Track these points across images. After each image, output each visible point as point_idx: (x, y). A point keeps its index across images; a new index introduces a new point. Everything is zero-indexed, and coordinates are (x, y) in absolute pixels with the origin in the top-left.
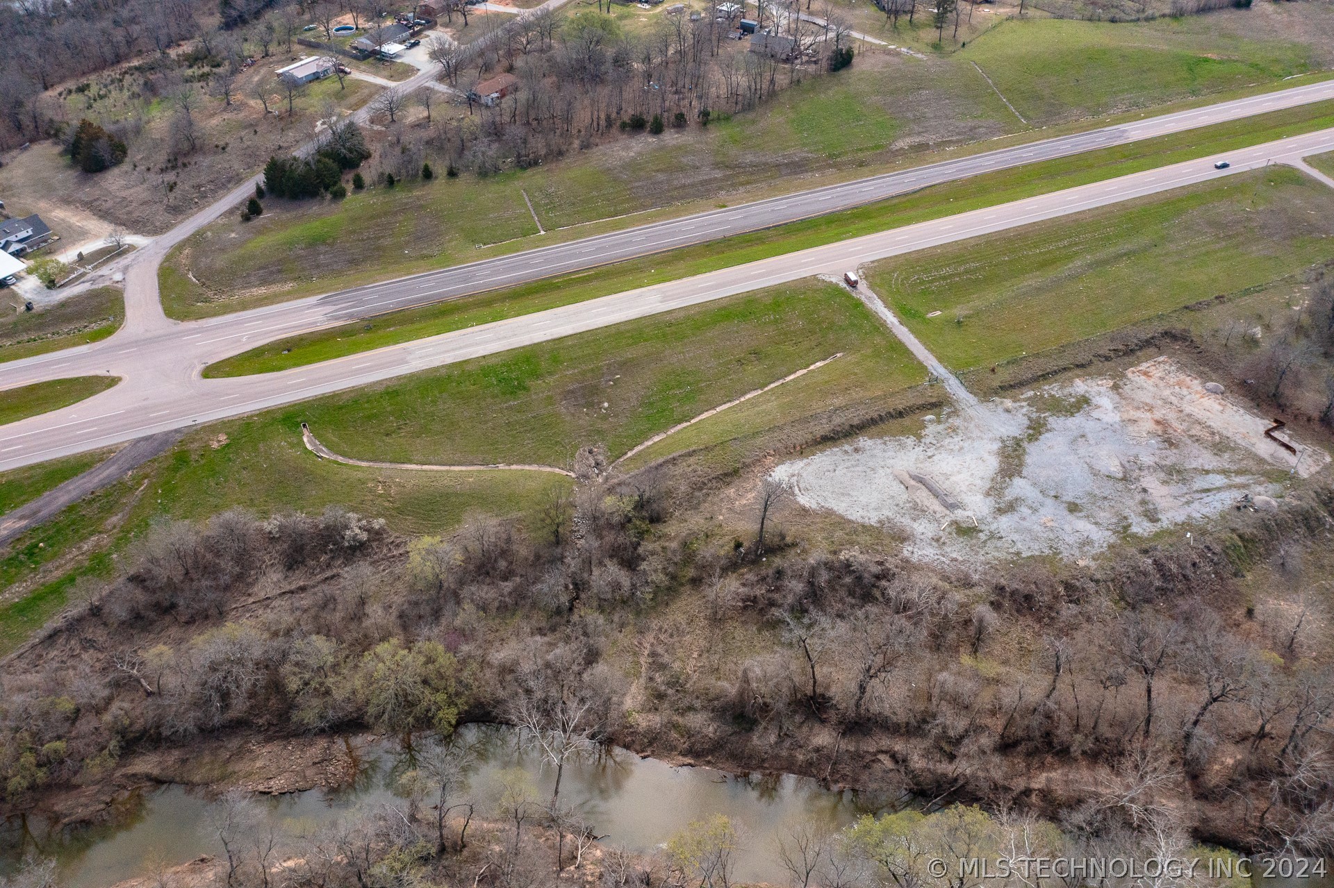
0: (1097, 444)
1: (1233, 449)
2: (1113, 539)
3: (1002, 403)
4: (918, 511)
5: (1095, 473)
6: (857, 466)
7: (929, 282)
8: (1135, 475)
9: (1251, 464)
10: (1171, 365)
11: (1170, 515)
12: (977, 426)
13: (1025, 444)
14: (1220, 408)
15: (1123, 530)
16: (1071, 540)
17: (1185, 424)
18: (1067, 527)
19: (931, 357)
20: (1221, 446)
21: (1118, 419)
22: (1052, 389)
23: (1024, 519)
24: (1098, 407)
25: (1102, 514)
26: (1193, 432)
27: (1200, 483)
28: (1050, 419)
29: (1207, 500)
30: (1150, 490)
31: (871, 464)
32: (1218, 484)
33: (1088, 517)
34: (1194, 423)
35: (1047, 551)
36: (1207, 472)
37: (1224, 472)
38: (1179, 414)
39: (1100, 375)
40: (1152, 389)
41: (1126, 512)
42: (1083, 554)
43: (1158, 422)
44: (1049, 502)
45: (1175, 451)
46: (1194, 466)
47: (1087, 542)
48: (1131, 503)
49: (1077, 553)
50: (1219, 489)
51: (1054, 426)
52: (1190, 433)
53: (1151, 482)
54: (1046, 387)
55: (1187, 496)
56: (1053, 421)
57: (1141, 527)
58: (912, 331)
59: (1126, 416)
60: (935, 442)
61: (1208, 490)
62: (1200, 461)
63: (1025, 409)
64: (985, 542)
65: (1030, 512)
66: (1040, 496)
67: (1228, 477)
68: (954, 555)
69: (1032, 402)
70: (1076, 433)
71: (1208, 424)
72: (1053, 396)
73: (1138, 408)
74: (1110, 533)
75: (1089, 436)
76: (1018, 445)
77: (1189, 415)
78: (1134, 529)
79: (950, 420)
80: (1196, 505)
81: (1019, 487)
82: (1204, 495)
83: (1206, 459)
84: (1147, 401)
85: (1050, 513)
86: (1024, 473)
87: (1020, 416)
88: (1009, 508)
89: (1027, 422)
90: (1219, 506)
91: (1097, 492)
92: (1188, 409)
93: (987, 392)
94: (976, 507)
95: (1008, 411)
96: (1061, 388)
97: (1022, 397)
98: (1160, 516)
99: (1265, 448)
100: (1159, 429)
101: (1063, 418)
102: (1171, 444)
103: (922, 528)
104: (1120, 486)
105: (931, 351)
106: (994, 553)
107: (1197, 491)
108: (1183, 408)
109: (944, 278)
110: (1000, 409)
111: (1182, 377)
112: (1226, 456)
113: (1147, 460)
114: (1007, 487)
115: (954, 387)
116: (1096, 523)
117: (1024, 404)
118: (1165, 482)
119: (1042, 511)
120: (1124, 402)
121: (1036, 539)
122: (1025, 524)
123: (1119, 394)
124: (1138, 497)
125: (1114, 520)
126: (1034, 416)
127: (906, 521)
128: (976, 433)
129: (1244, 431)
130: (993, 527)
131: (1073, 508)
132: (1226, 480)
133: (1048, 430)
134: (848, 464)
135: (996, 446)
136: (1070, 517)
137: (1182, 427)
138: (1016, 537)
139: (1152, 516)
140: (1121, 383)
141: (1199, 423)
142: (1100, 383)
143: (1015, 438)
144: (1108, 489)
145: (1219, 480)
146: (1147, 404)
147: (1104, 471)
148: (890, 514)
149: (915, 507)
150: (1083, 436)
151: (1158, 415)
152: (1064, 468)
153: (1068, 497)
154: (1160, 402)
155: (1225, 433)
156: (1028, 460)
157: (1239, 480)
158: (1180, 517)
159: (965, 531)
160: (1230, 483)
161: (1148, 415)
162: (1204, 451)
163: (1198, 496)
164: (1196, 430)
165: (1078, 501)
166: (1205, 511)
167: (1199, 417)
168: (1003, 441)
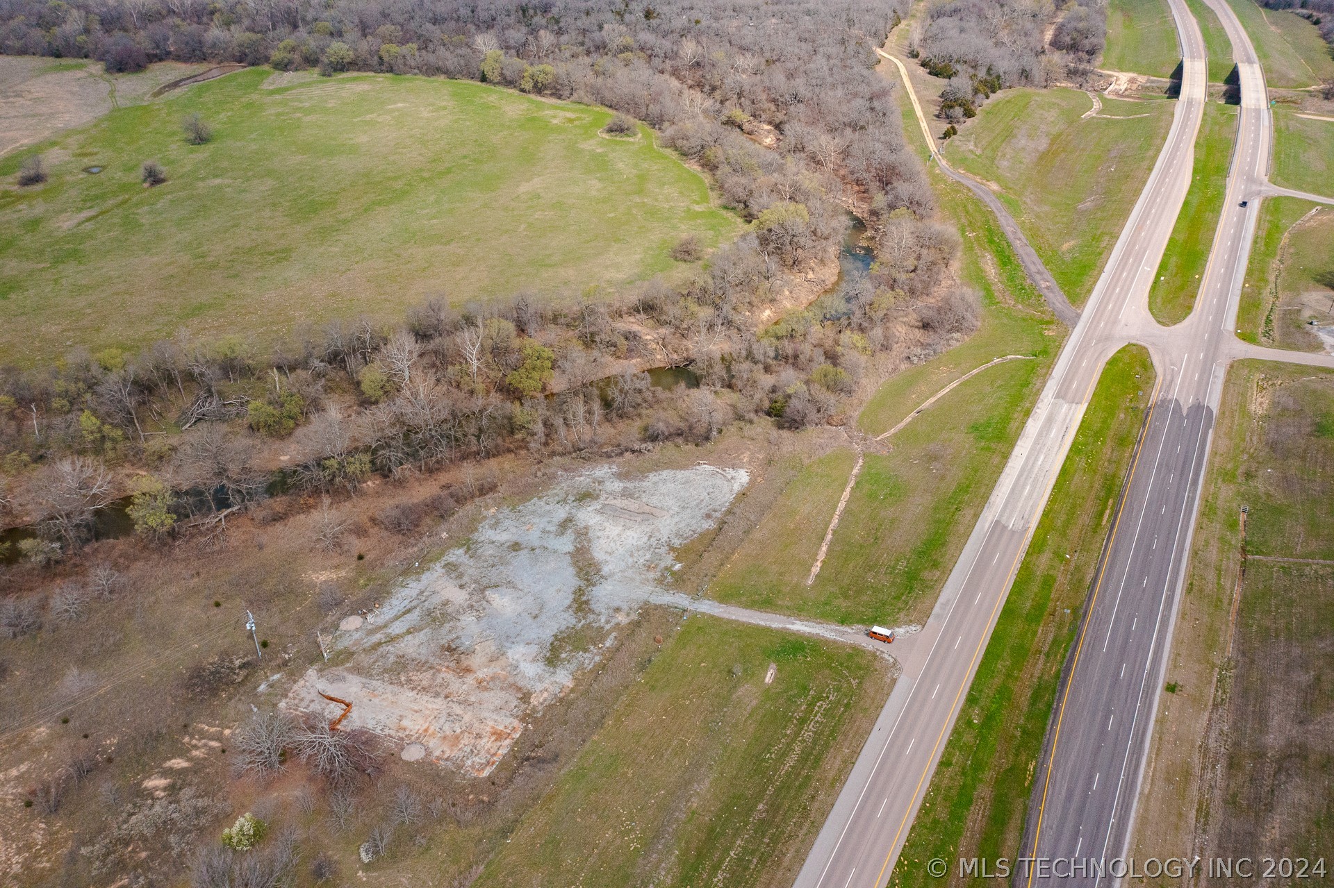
0: (519, 614)
1: (386, 671)
2: (475, 536)
3: (628, 615)
4: (626, 494)
5: (510, 584)
6: (697, 505)
7: (811, 705)
8: (475, 598)
9: (365, 660)
10: (473, 767)
11: (436, 575)
12: (633, 580)
13: (583, 583)
14: (405, 723)
15: (469, 546)
16: (507, 523)
17: (439, 680)
18: (514, 530)
19: (726, 616)
20: (399, 670)
21: (510, 653)
22: (590, 658)
23: (549, 522)
24: (535, 660)
25: (491, 552)
26: (428, 675)
27: (414, 617)
28: (574, 621)
29: (406, 602)
30: (457, 589)
31: (689, 511)
32: (397, 623)
33: (502, 545)
34: (430, 686)
35: (521, 508)
36: (409, 632)
37: (392, 640)
38: (447, 691)
39: (550, 707)
40: (485, 714)
41: (472, 562)
42: (494, 516)
43: (468, 670)
44: (536, 543)
45: (443, 642)
46: (422, 633)
47: (494, 526)
48: (470, 571)
49: (500, 516)
50: (397, 618)
51: (566, 615)
52: (432, 672)
53: (459, 597)
54: (597, 659)
55: (423, 599)
56: (567, 620)
57: (456, 555)
58: (767, 631)
59: (502, 661)
60: (657, 551)
61: (404, 613)
62: (417, 642)
63: (603, 620)
64: (567, 496)
65: (548, 529)
66: (546, 545)
67: (388, 635)
68: (582, 478)
69: (601, 635)
70: (543, 618)
71: (415, 692)
72: (586, 650)
73: (493, 678)
74: (480, 540)
75: (530, 620)
76: (587, 580)
77: (437, 695)
78: (461, 551)
79: (659, 574)
80: (414, 593)
81: (566, 544)
82: (409, 607)
83: (412, 646)
84: (486, 694)
85: (533, 537)
86: (568, 557)
87: (603, 611)
88: (565, 525)
89: (593, 606)
90: (394, 602)
91: (502, 568)
92: (439, 703)
93: (647, 612)
94: (588, 516)
95: (618, 610)
96: (581, 667)
97: (614, 634)
98: (444, 571)
99: (351, 687)
100: (465, 663)
101: (563, 628)
102: (449, 649)
103: (617, 486)
104: (485, 582)
105: (729, 622)
106: (558, 490)
107: (415, 607)
108: (445, 702)
109: (802, 721)
110: (625, 607)
111: (455, 753)
112: (392, 659)
113: (468, 619)
114: (575, 539)
115: (680, 600)
116: (493, 542)
117: (608, 627)
118: (446, 603)
119: (538, 533)
120: (511, 680)
121: (533, 513)
122: (546, 519)
123: (519, 689)
124: (466, 579)
125: (480, 551)
126: (591, 617)
127: (629, 485)
128: (629, 573)
129: (376, 701)
130: (567, 507)
131: (516, 547)
132: (390, 631)
133: (570, 607)
134: (704, 504)
135: (606, 570)
136: (515, 538)
137: (442, 675)
138: (548, 507)
139: (451, 568)
140: (523, 706)
141: (424, 688)
142: (545, 695)
143: (593, 586)
144: (494, 576)
145: (397, 628)
146: (486, 689)
147: (503, 590)
148: (644, 484)
149: (631, 496)
150: (536, 617)
151: (470, 680)
152: (538, 576)
153: (523, 554)
154: (473, 699)
155: (396, 688)
156: (571, 571)
157: (378, 637)
158: (426, 578)
159: (585, 497)
160: (385, 630)
161: (480, 675)
162: (414, 655)
163: (413, 604)
164: (425, 678)
165: (514, 554)
166: (406, 592)
167: (425, 698)
168: (602, 577)
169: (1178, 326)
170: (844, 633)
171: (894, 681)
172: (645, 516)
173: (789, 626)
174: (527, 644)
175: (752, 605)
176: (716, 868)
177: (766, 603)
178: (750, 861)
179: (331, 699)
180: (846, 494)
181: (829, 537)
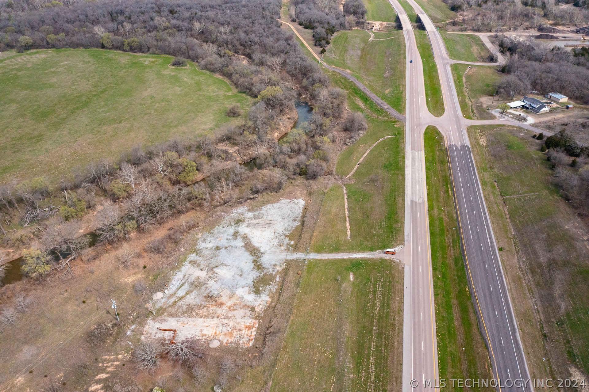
0: (233, 276)
1: (184, 313)
2: (198, 247)
3: (281, 266)
4: (256, 217)
5: (223, 264)
6: (288, 216)
7: (375, 285)
8: (210, 273)
9: (173, 310)
10: (243, 343)
11: (187, 267)
12: (276, 252)
13: (255, 258)
14: (204, 332)
15: (197, 252)
16: (209, 239)
17: (211, 311)
18: (214, 241)
19: (323, 258)
20: (190, 311)
21: (237, 293)
22: (273, 287)
23: (228, 235)
24: (249, 293)
25: (208, 252)
26: (205, 309)
27: (186, 287)
28: (259, 274)
29: (179, 282)
30: (200, 271)
31: (286, 219)
32: (180, 291)
33: (211, 248)
34: (208, 314)
35: (212, 231)
36: (187, 294)
37: (181, 299)
38: (217, 315)
39: (265, 311)
40: (239, 320)
41: (201, 258)
42: (202, 237)
43: (222, 304)
44: (227, 245)
45: (205, 294)
46: (193, 293)
47: (204, 241)
48: (203, 262)
49: (205, 237)
50: (178, 289)
51: (254, 272)
52: (206, 308)
53: (203, 274)
54: (276, 287)
55: (187, 278)
56: (256, 274)
57: (193, 257)
58: (343, 260)
59: (235, 297)
60: (280, 238)
61: (181, 286)
62: (193, 297)
63: (271, 271)
64: (231, 222)
65: (228, 238)
66: (231, 245)
67: (178, 297)
68: (234, 214)
69: (273, 278)
70: (244, 275)
71: (202, 318)
72: (269, 284)
73: (235, 305)
74: (200, 248)
75: (239, 278)
76: (257, 256)
77: (213, 317)
78: (194, 255)
79: (286, 247)
80: (181, 277)
81: (239, 243)
82: (181, 283)
83: (191, 299)
84: (235, 312)
85: (223, 242)
86: (243, 248)
87: (269, 267)
88: (236, 235)
89: (264, 266)
90: (174, 283)
91: (216, 258)
92: (216, 320)
93: (288, 264)
94: (243, 229)
95: (275, 265)
96: (271, 292)
97: (278, 276)
98: (190, 265)
99: (172, 323)
100: (219, 301)
101: (255, 277)
102: (209, 297)
103: (250, 215)
104: (211, 265)
105: (325, 260)
106: (225, 221)
107: (185, 283)
108: (218, 319)
109: (374, 292)
110: (278, 263)
111: (233, 340)
112: (185, 307)
113: (211, 283)
114: (243, 240)
115: (300, 255)
116: (207, 248)
117: (274, 273)
118: (198, 278)
119: (225, 241)
120: (243, 304)
121: (219, 232)
122: (226, 234)
123: (248, 307)
124: (202, 266)
125: (203, 253)
126: (265, 271)
127: (256, 213)
128: (273, 249)
129: (186, 326)
130: (233, 227)
131: (218, 248)
132: (178, 295)
133: (254, 268)
134: (291, 215)
135: (262, 250)
136: (216, 245)
137: (211, 308)
138: (224, 229)
139: (193, 263)
140: (254, 313)
141: (206, 316)
142: (261, 306)
143: (260, 257)
144: (214, 262)
145: (181, 293)
146: (234, 310)
147: (221, 267)
148: (262, 212)
149: (258, 218)
150: (241, 275)
151: (224, 307)
152: (234, 259)
153: (223, 250)
154: (230, 315)
155: (193, 319)
156: (247, 254)
157: (173, 299)
158: (183, 269)
159: (238, 222)
160: (175, 295)
161: (229, 304)
162: (194, 303)
163: (183, 281)
164: (204, 311)
165: (219, 251)
166: (177, 277)
167: (209, 320)
168: (262, 253)
169: (442, 117)
170: (375, 255)
171: (403, 268)
172: (269, 225)
173: (351, 256)
174: (243, 287)
175: (331, 252)
176: (368, 356)
177: (337, 250)
178: (381, 350)
179: (165, 330)
180: (346, 201)
181: (347, 219)
